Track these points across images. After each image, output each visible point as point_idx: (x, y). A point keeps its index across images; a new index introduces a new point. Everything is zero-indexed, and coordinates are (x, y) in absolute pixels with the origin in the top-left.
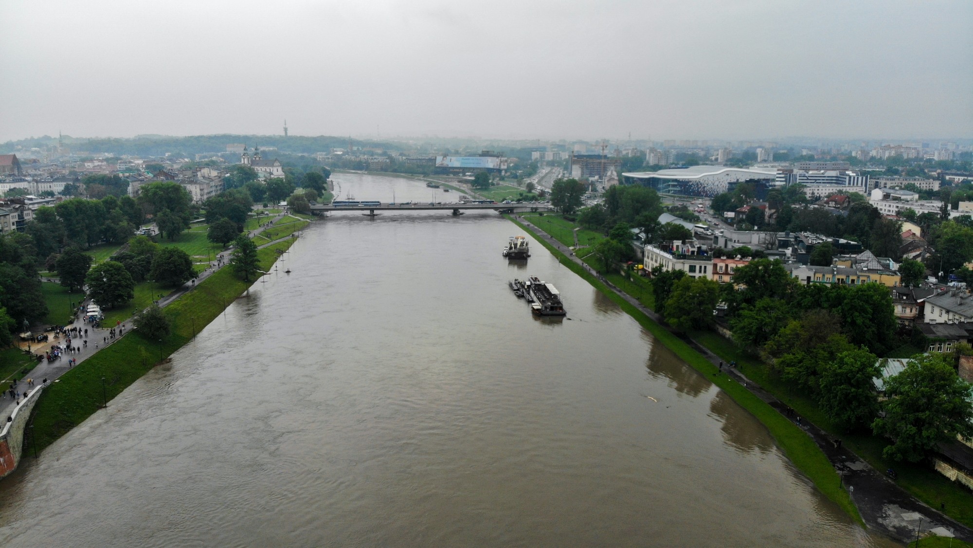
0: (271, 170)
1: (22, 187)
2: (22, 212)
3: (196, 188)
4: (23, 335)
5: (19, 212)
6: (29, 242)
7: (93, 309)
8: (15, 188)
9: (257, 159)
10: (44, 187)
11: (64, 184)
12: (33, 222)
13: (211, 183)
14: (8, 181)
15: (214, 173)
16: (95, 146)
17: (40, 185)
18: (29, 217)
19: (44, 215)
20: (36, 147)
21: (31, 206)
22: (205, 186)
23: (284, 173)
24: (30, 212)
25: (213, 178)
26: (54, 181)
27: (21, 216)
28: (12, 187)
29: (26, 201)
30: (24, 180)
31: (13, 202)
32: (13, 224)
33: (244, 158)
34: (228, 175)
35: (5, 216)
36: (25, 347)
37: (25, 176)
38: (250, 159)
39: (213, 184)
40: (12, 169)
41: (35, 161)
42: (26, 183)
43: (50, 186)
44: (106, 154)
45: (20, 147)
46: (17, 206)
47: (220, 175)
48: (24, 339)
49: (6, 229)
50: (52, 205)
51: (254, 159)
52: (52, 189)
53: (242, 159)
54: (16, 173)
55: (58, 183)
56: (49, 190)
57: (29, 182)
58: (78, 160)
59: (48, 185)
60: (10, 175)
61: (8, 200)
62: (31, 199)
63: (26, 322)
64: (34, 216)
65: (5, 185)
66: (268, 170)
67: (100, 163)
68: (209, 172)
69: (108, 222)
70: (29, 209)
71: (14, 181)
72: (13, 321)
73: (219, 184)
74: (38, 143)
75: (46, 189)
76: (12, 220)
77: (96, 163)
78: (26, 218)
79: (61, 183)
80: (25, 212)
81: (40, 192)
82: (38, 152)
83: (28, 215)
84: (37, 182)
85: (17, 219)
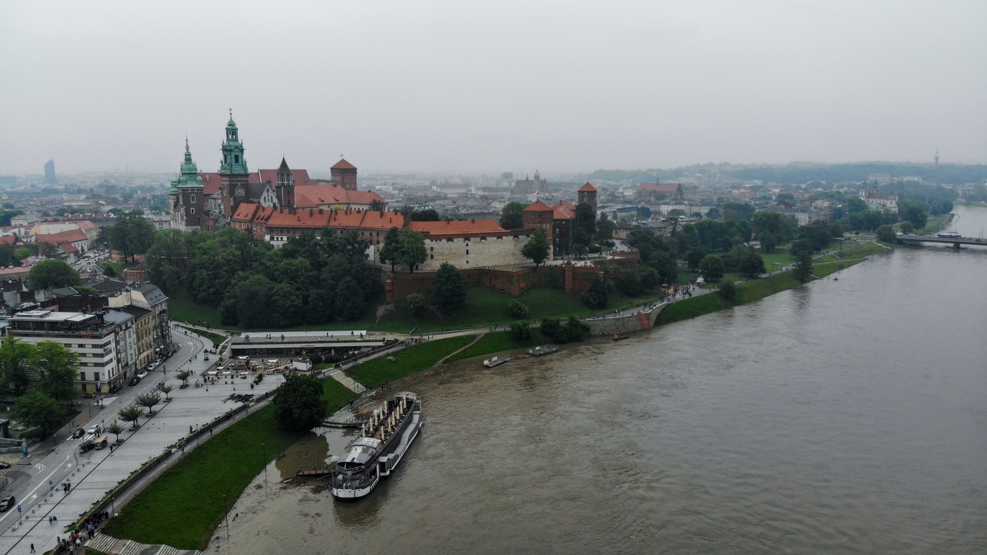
0: (885, 202)
1: (680, 209)
2: (675, 226)
3: (805, 216)
4: (663, 285)
5: (674, 226)
6: (675, 244)
7: (700, 280)
8: (675, 209)
9: (875, 192)
10: (695, 209)
11: (709, 208)
12: (680, 232)
13: (820, 212)
14: (671, 204)
15: (826, 204)
16: (748, 173)
17: (693, 208)
18: (679, 229)
19: (688, 229)
20: (699, 173)
21: (681, 223)
22: (814, 215)
23: (897, 206)
24: (680, 226)
25: (823, 209)
26: (703, 205)
27: (674, 229)
28: (674, 208)
29: (679, 220)
30: (683, 204)
31: (671, 219)
32: (669, 233)
33: (862, 191)
34: (840, 206)
35: (665, 227)
36: (663, 290)
37: (684, 200)
38: (867, 192)
39: (823, 213)
40: (676, 194)
41: (695, 187)
42: (684, 206)
43: (700, 209)
44: (756, 181)
45: (687, 173)
46: (673, 222)
47: (831, 206)
48: (664, 287)
49: (664, 235)
50: (694, 223)
51: (872, 192)
52: (700, 211)
53: (861, 192)
54: (679, 197)
55: (705, 207)
56: (698, 212)
57: (686, 205)
58: (729, 187)
59: (699, 208)
60: (674, 199)
61: (669, 218)
62: (682, 218)
63: (666, 279)
64: (682, 229)
65: (669, 206)
66: (882, 202)
67: (745, 191)
68: (821, 203)
69: (727, 236)
70: (680, 224)
71: (676, 204)
72: (660, 277)
73: (829, 213)
74: (701, 169)
75: (696, 211)
76: (669, 230)
77: (742, 190)
78: (677, 229)
79: (707, 207)
80: (677, 226)
81: (692, 213)
82: (701, 178)
83: (679, 228)
84: (691, 205)
85: (671, 230)
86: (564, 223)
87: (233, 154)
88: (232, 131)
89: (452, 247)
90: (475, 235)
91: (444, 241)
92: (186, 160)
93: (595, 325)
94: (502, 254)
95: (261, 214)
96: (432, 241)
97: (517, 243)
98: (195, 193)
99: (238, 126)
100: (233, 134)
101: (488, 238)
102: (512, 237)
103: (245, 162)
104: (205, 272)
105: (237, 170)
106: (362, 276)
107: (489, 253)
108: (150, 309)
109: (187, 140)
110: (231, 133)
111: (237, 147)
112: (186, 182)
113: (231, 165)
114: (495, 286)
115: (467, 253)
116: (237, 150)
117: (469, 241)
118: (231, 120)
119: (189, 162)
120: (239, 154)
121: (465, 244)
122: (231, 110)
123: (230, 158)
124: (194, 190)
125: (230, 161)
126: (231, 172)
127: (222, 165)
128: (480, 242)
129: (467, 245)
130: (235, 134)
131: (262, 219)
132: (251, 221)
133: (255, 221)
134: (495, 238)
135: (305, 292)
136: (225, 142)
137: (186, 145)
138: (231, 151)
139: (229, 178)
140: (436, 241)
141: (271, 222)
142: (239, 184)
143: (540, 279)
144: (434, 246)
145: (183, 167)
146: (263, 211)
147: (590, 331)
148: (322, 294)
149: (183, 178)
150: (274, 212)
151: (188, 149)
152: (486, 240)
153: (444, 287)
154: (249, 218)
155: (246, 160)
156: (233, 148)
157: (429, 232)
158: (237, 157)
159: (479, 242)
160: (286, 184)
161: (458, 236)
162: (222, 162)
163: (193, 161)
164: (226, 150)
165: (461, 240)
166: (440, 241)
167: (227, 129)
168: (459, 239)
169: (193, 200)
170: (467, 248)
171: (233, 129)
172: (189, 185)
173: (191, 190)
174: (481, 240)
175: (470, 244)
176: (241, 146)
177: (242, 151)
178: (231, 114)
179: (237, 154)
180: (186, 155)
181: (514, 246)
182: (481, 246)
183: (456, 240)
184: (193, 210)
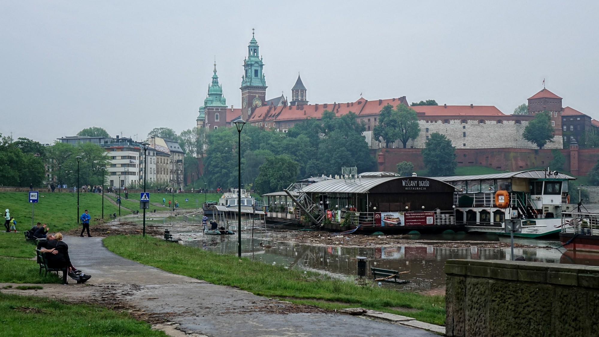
86: (579, 119)
87: (253, 68)
88: (254, 48)
89: (448, 129)
90: (473, 118)
91: (440, 122)
92: (213, 82)
93: (595, 192)
94: (503, 139)
95: (273, 112)
96: (427, 122)
97: (519, 128)
98: (219, 112)
99: (259, 44)
100: (255, 52)
101: (486, 121)
102: (514, 122)
103: (264, 76)
104: (219, 154)
105: (256, 83)
106: (355, 148)
107: (489, 137)
108: (169, 153)
109: (215, 65)
110: (253, 50)
111: (257, 62)
112: (212, 101)
113: (251, 78)
114: (491, 164)
115: (465, 136)
116: (257, 65)
117: (467, 123)
118: (253, 38)
119: (216, 84)
120: (259, 69)
121: (462, 126)
122: (253, 29)
123: (250, 72)
124: (218, 109)
125: (250, 74)
126: (250, 85)
127: (243, 80)
128: (478, 125)
129: (464, 127)
130: (256, 52)
131: (273, 116)
132: (264, 120)
133: (267, 119)
134: (494, 122)
135: (303, 165)
136: (247, 59)
137: (213, 69)
138: (251, 65)
139: (248, 90)
140: (432, 122)
141: (280, 118)
142: (257, 96)
143: (543, 162)
144: (429, 127)
145: (210, 89)
146: (275, 110)
147: (588, 198)
148: (318, 164)
149: (211, 98)
150: (284, 110)
151: (215, 73)
152: (485, 123)
153: (433, 153)
154: (262, 118)
155: (265, 75)
156: (253, 63)
157: (424, 113)
158: (256, 72)
159: (476, 125)
160: (300, 100)
161: (455, 117)
162: (243, 77)
163: (220, 84)
164: (247, 65)
165: (458, 121)
166: (436, 122)
167: (249, 47)
168: (456, 121)
169: (217, 118)
170: (464, 130)
171: (254, 46)
172: (214, 104)
173: (216, 109)
174: (479, 123)
175: (467, 126)
176: (261, 62)
177: (261, 66)
178: (253, 33)
179: (257, 68)
180: (213, 78)
181: (515, 131)
182: (479, 129)
183: (452, 122)
184: (216, 127)
